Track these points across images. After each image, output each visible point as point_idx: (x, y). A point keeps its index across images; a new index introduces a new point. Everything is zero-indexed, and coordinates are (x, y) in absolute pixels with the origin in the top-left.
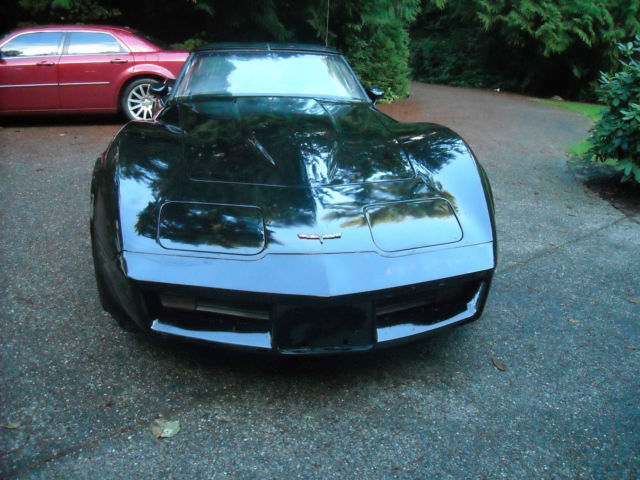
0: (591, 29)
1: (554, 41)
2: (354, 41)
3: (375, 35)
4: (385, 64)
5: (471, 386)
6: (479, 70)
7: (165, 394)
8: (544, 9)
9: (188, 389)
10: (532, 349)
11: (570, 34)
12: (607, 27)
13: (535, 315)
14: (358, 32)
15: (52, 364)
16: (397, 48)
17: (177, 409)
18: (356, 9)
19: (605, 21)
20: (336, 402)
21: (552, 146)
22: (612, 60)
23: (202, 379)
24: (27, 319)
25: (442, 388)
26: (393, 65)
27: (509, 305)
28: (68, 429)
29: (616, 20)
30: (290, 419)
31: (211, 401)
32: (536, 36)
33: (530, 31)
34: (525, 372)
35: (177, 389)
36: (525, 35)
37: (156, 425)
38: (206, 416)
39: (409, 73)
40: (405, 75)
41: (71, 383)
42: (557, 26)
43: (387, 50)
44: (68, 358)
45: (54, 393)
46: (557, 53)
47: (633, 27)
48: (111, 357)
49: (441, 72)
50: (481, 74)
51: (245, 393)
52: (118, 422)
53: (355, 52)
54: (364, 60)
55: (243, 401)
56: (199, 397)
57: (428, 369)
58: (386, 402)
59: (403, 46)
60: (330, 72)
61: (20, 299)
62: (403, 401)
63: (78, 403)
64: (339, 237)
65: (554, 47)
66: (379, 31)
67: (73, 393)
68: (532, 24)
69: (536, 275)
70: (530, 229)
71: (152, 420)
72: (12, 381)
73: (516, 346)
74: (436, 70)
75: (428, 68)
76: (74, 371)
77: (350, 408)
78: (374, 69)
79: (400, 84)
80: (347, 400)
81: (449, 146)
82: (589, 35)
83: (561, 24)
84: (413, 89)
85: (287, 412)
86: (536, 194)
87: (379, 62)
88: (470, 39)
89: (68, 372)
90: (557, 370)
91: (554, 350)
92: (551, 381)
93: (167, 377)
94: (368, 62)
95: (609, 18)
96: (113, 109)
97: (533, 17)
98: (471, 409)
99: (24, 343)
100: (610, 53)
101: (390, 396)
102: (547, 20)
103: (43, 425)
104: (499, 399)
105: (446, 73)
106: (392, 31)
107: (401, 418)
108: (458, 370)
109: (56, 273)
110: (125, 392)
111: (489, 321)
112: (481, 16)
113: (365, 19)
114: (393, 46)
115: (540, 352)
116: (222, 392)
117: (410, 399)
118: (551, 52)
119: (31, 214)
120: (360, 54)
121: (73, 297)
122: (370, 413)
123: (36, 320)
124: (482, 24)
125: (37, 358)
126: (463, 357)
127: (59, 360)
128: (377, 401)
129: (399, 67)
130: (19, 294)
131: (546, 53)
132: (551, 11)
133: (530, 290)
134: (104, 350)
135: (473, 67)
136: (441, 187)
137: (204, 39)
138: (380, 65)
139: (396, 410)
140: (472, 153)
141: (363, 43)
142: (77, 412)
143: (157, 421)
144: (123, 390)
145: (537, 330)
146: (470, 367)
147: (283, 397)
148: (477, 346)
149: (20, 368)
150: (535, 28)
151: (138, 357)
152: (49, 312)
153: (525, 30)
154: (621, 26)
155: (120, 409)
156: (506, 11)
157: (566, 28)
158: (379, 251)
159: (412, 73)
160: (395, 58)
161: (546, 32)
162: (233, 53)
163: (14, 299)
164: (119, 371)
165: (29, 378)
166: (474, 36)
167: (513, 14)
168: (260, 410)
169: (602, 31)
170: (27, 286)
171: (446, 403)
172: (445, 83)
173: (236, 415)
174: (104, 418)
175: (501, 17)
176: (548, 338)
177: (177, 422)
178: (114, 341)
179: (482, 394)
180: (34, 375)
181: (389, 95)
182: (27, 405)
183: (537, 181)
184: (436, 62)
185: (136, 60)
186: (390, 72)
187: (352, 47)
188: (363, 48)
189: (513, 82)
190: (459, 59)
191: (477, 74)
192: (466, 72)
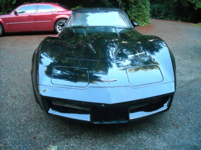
1: (199, 4)
2: (132, 6)
3: (138, 4)
4: (142, 13)
5: (165, 134)
6: (173, 14)
7: (54, 134)
9: (63, 133)
10: (189, 119)
13: (190, 105)
14: (133, 3)
15: (18, 122)
16: (146, 8)
17: (58, 141)
20: (114, 140)
21: (198, 41)
23: (68, 129)
24: (13, 104)
25: (154, 135)
26: (145, 13)
27: (181, 101)
28: (19, 147)
30: (97, 146)
31: (70, 138)
32: (193, 3)
33: (191, 1)
34: (186, 129)
35: (59, 133)
36: (189, 2)
37: (49, 147)
38: (67, 144)
39: (150, 16)
40: (149, 16)
41: (23, 129)
43: (142, 9)
44: (24, 119)
45: (17, 133)
48: (38, 119)
49: (161, 15)
51: (82, 135)
52: (36, 145)
53: (132, 9)
54: (135, 12)
55: (81, 138)
56: (66, 136)
57: (149, 127)
58: (133, 140)
59: (148, 7)
60: (120, 17)
61: (12, 96)
62: (139, 140)
63: (24, 137)
64: (116, 81)
65: (199, 6)
66: (140, 2)
67: (23, 133)
69: (191, 89)
70: (189, 72)
71: (48, 145)
72: (3, 127)
73: (183, 118)
74: (159, 14)
75: (156, 14)
76: (25, 124)
77: (120, 143)
78: (138, 15)
79: (147, 19)
80: (119, 139)
81: (161, 44)
84: (151, 21)
85: (96, 143)
86: (192, 58)
87: (140, 12)
88: (170, 4)
89: (23, 125)
90: (198, 128)
91: (197, 120)
92: (195, 133)
93: (56, 128)
94: (136, 13)
96: (52, 29)
98: (165, 144)
99: (10, 113)
101: (135, 138)
103: (11, 145)
104: (175, 140)
105: (162, 16)
106: (144, 2)
107: (138, 147)
108: (160, 127)
109: (25, 87)
110: (41, 133)
111: (173, 107)
114: (144, 7)
115: (191, 121)
116: (74, 134)
117: (142, 139)
118: (198, 8)
119: (21, 66)
120: (133, 10)
121: (29, 96)
122: (126, 145)
123: (16, 104)
125: (14, 119)
126: (163, 122)
127: (20, 120)
128: (130, 139)
129: (147, 14)
130: (12, 95)
131: (196, 8)
133: (189, 95)
134: (36, 116)
135: (171, 13)
136: (154, 60)
137: (83, 6)
138: (140, 13)
139: (136, 144)
140: (168, 46)
141: (135, 6)
142: (23, 140)
143: (50, 145)
144: (40, 132)
145: (191, 111)
146: (165, 126)
147: (96, 137)
148: (168, 118)
149: (7, 123)
151: (47, 120)
152: (20, 102)
155: (38, 140)
158: (130, 86)
159: (151, 16)
160: (145, 11)
162: (89, 12)
163: (10, 96)
164: (40, 125)
165: (9, 127)
166: (172, 3)
168: (87, 142)
170: (15, 92)
171: (155, 141)
172: (162, 19)
173: (78, 144)
174: (32, 144)
176: (195, 115)
177: (57, 146)
178: (40, 113)
179: (169, 138)
180: (11, 126)
181: (143, 23)
182: (7, 137)
183: (192, 53)
184: (159, 12)
185: (60, 14)
186: (143, 16)
187: (131, 8)
188: (134, 8)
189: (185, 18)
190: (167, 11)
191: (173, 16)
192: (169, 15)
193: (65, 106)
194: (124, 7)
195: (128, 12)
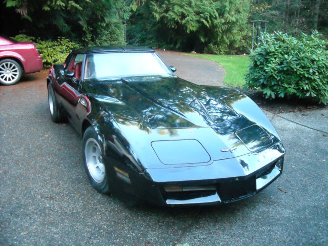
0: (209, 19)
1: (191, 25)
2: (101, 31)
3: (111, 28)
4: (117, 42)
6: (153, 40)
8: (186, 10)
11: (198, 21)
12: (216, 18)
14: (103, 26)
18: (102, 15)
19: (215, 15)
22: (219, 33)
26: (120, 42)
29: (220, 15)
32: (183, 23)
33: (180, 21)
36: (177, 23)
42: (192, 18)
43: (117, 35)
46: (193, 31)
47: (227, 17)
49: (134, 42)
50: (154, 42)
53: (101, 37)
59: (122, 31)
65: (192, 28)
66: (112, 25)
68: (180, 17)
82: (208, 22)
83: (194, 17)
87: (113, 41)
88: (148, 25)
94: (108, 41)
95: (217, 14)
97: (180, 14)
100: (218, 30)
102: (188, 16)
106: (118, 25)
112: (155, 14)
113: (107, 20)
118: (190, 31)
120: (104, 38)
124: (155, 18)
129: (122, 43)
131: (188, 31)
132: (189, 11)
135: (151, 39)
141: (106, 32)
150: (182, 19)
153: (177, 20)
154: (222, 18)
156: (167, 11)
157: (196, 19)
160: (120, 39)
161: (188, 21)
166: (150, 23)
167: (170, 13)
169: (214, 20)
175: (165, 14)
187: (100, 34)
188: (106, 35)
189: (172, 46)
190: (143, 35)
191: (153, 42)
192: (148, 42)
193: (184, 190)
194: (89, 34)
195: (96, 40)
